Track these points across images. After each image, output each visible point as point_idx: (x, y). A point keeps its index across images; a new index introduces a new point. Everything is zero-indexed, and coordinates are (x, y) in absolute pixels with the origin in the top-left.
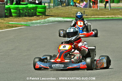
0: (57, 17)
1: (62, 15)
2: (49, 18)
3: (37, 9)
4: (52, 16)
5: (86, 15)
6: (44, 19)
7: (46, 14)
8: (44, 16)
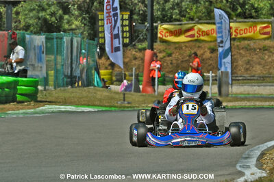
0: (62, 105)
1: (75, 102)
2: (44, 106)
3: (18, 87)
4: (50, 103)
5: (129, 103)
6: (34, 107)
7: (37, 97)
8: (32, 103)
